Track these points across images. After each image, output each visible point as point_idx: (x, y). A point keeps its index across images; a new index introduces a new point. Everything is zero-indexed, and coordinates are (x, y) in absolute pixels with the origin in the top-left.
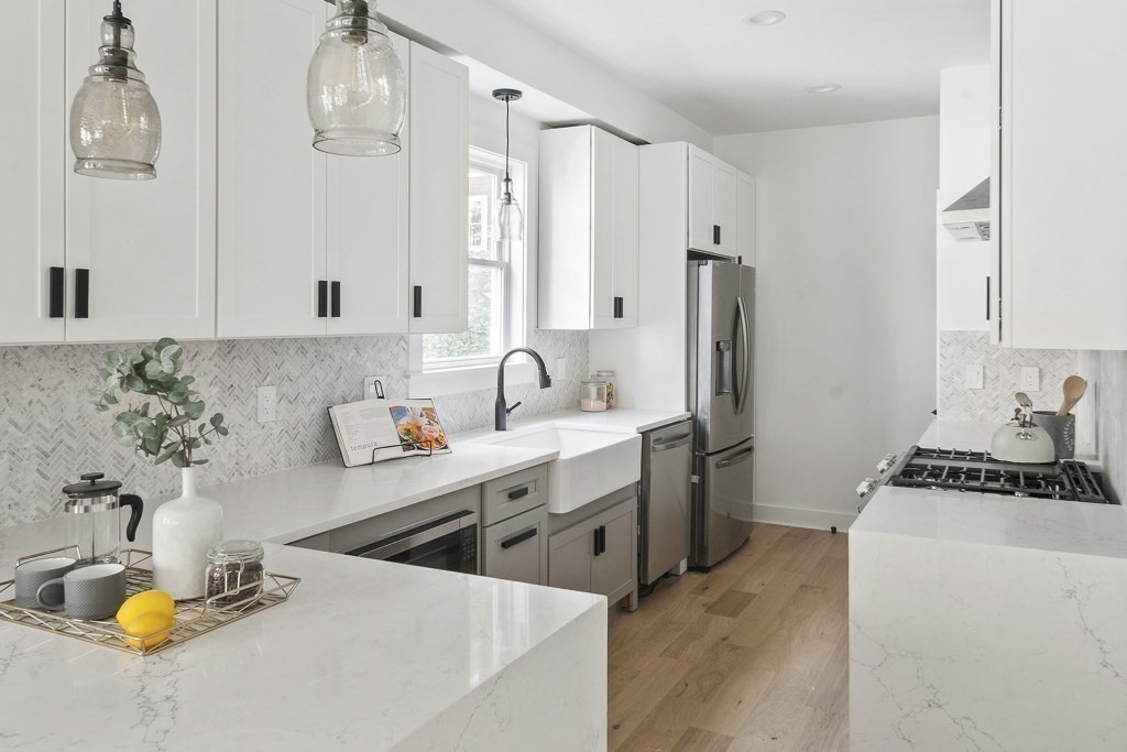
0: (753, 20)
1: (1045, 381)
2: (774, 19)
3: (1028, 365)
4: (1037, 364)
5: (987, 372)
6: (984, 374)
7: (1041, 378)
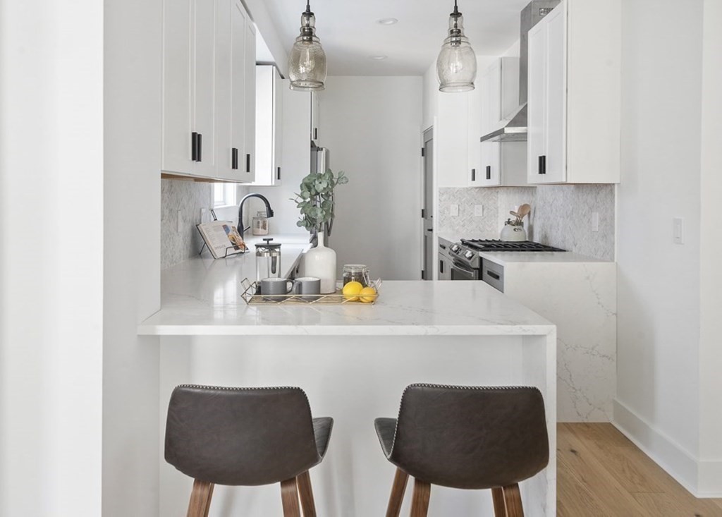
0: (381, 22)
1: (485, 212)
2: (391, 22)
3: (477, 204)
4: (481, 203)
5: (460, 207)
6: (459, 209)
7: (483, 210)
